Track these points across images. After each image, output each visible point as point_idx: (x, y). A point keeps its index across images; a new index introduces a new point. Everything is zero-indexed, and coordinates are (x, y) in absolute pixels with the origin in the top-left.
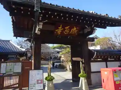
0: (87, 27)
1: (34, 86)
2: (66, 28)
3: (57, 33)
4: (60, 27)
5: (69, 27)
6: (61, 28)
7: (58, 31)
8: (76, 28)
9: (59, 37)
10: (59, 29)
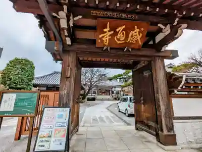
0: (163, 27)
1: (47, 141)
2: (117, 30)
3: (102, 41)
4: (107, 28)
5: (124, 27)
6: (109, 31)
7: (103, 37)
8: (138, 30)
9: (107, 49)
10: (106, 32)
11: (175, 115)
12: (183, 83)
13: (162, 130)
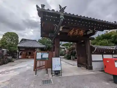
0: (90, 30)
3: (70, 34)
5: (78, 30)
8: (82, 31)
10: (72, 31)
11: (93, 60)
12: (96, 49)
13: (88, 65)
